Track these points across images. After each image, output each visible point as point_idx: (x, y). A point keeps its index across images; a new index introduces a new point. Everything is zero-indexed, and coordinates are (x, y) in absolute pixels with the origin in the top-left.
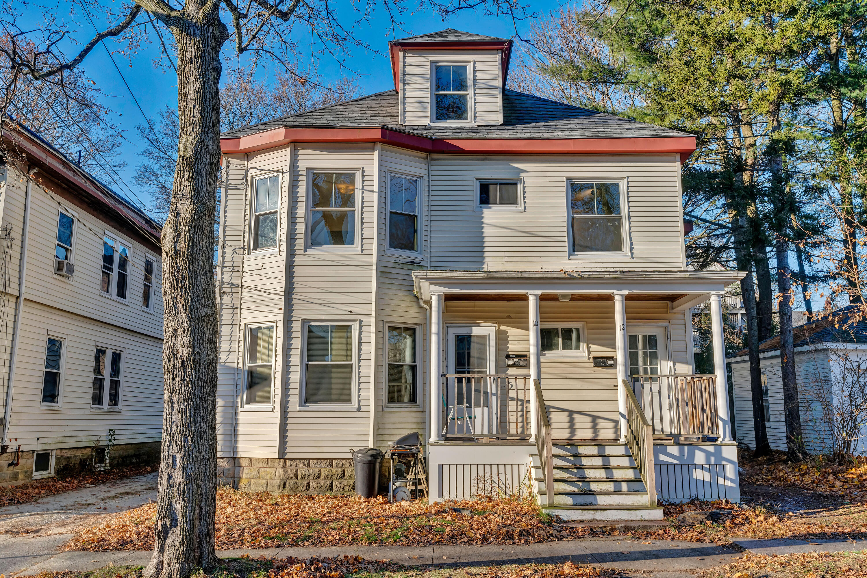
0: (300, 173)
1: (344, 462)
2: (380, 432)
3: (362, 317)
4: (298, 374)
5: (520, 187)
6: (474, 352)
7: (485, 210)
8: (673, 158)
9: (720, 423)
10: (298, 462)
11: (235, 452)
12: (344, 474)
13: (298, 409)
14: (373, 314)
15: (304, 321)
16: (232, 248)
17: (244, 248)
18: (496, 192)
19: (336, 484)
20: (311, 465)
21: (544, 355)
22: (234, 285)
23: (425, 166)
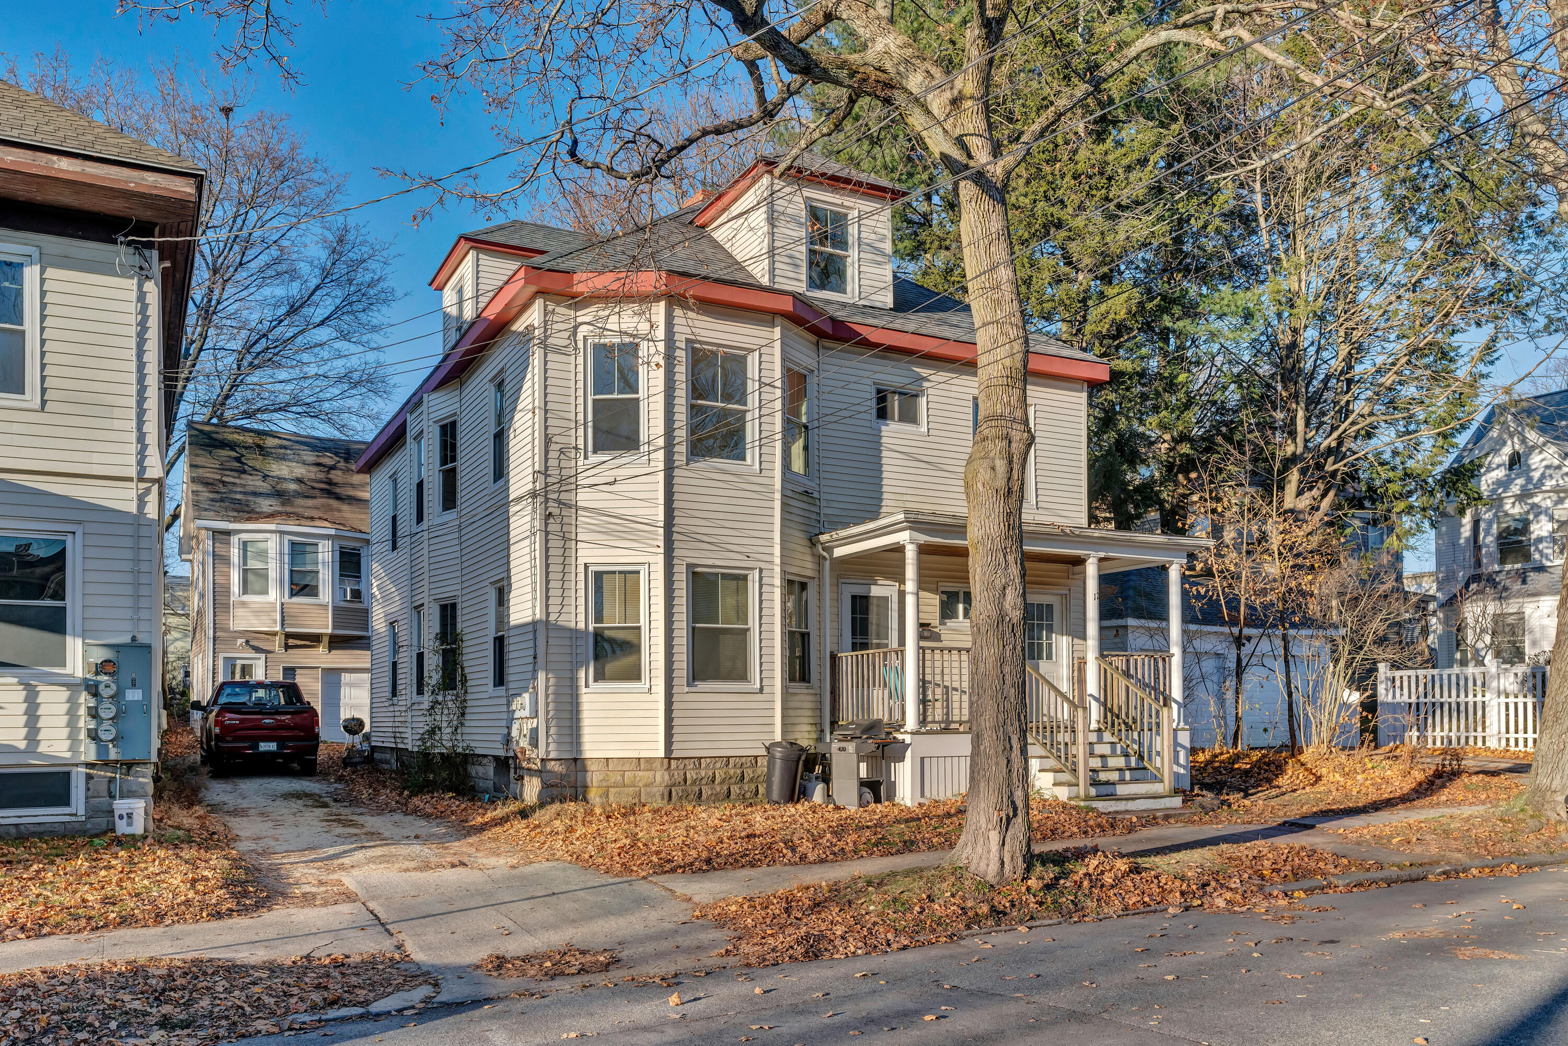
0: (678, 344)
1: (743, 760)
2: (790, 721)
3: (763, 565)
4: (684, 641)
5: (923, 401)
6: (873, 617)
7: (883, 428)
8: (1079, 387)
9: (1174, 706)
10: (686, 761)
11: (579, 751)
12: (743, 776)
13: (686, 689)
14: (778, 560)
15: (689, 566)
16: (558, 447)
17: (576, 448)
18: (895, 403)
19: (735, 789)
20: (703, 766)
21: (945, 624)
22: (564, 504)
23: (815, 355)
